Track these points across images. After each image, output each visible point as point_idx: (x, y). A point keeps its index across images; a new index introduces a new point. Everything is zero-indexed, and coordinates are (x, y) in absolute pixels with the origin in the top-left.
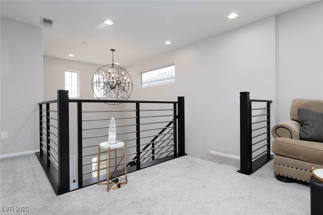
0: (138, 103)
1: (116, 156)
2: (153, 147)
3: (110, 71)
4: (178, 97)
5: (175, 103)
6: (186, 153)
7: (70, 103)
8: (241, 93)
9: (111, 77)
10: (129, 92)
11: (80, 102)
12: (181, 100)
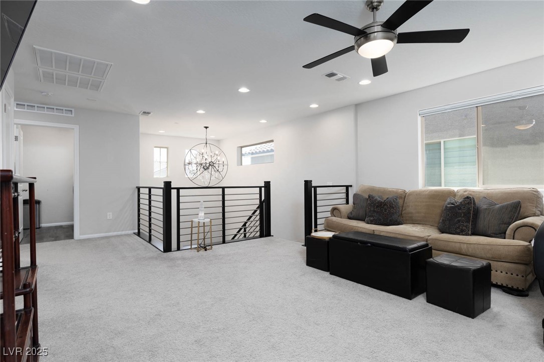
0: (223, 188)
1: (204, 231)
2: (245, 231)
3: (203, 151)
4: (265, 182)
5: (260, 188)
6: (272, 234)
7: (172, 190)
8: (305, 181)
9: (204, 159)
10: (223, 174)
11: (178, 189)
12: (267, 185)
